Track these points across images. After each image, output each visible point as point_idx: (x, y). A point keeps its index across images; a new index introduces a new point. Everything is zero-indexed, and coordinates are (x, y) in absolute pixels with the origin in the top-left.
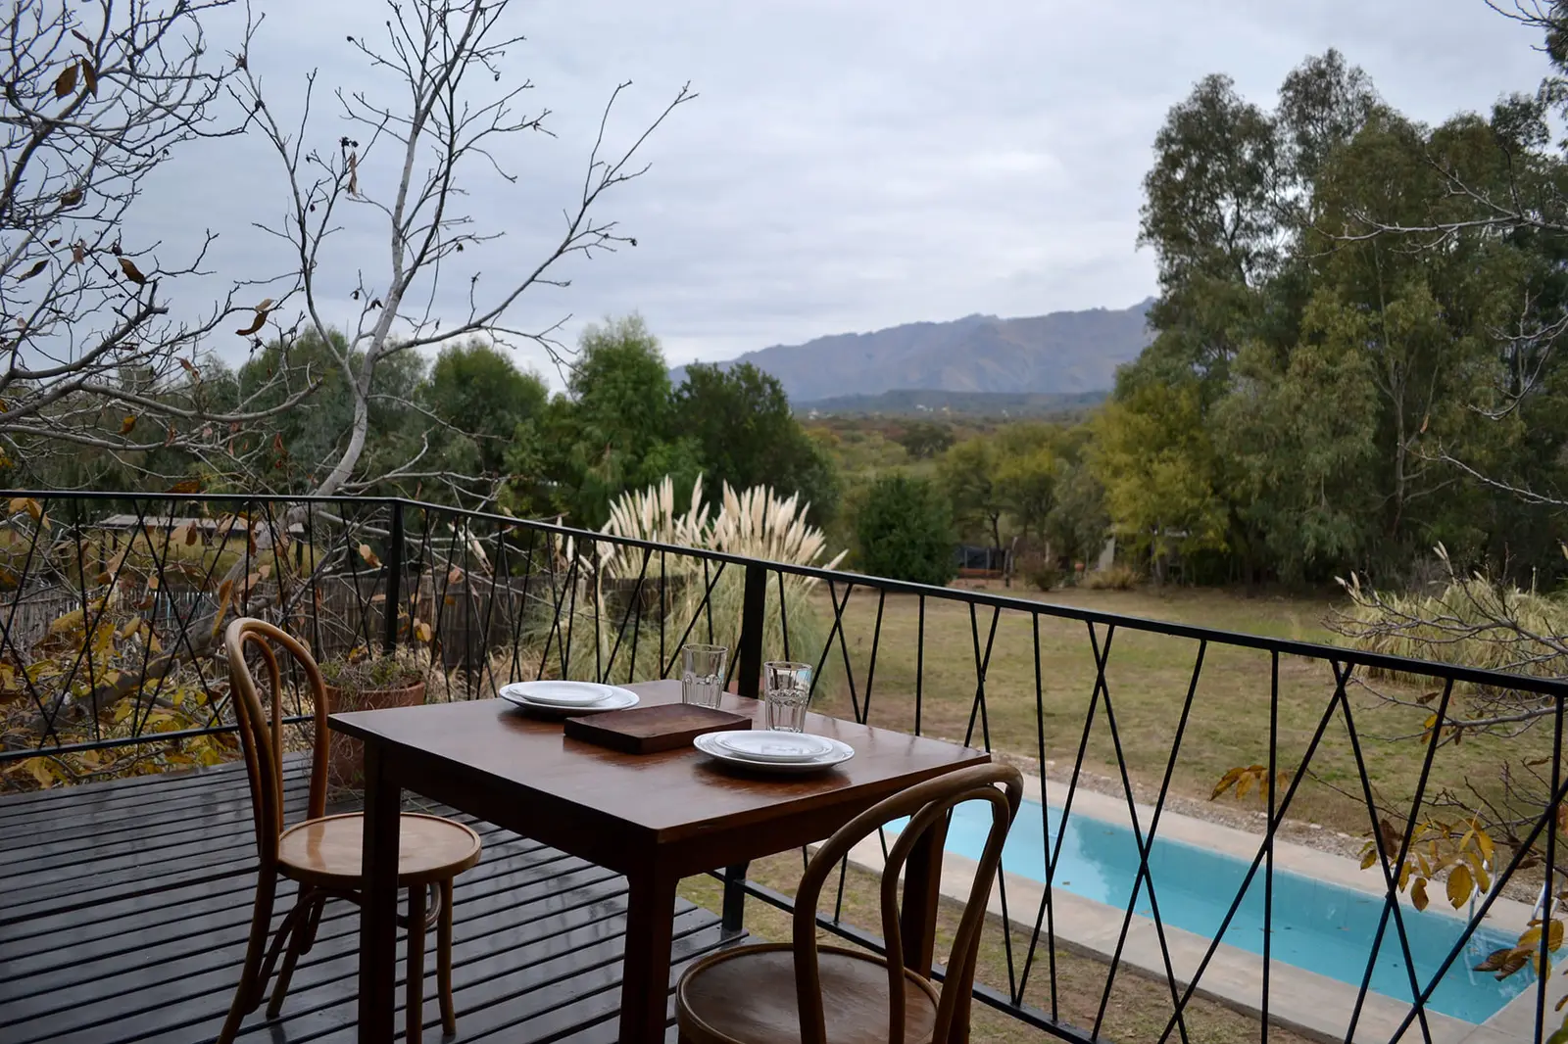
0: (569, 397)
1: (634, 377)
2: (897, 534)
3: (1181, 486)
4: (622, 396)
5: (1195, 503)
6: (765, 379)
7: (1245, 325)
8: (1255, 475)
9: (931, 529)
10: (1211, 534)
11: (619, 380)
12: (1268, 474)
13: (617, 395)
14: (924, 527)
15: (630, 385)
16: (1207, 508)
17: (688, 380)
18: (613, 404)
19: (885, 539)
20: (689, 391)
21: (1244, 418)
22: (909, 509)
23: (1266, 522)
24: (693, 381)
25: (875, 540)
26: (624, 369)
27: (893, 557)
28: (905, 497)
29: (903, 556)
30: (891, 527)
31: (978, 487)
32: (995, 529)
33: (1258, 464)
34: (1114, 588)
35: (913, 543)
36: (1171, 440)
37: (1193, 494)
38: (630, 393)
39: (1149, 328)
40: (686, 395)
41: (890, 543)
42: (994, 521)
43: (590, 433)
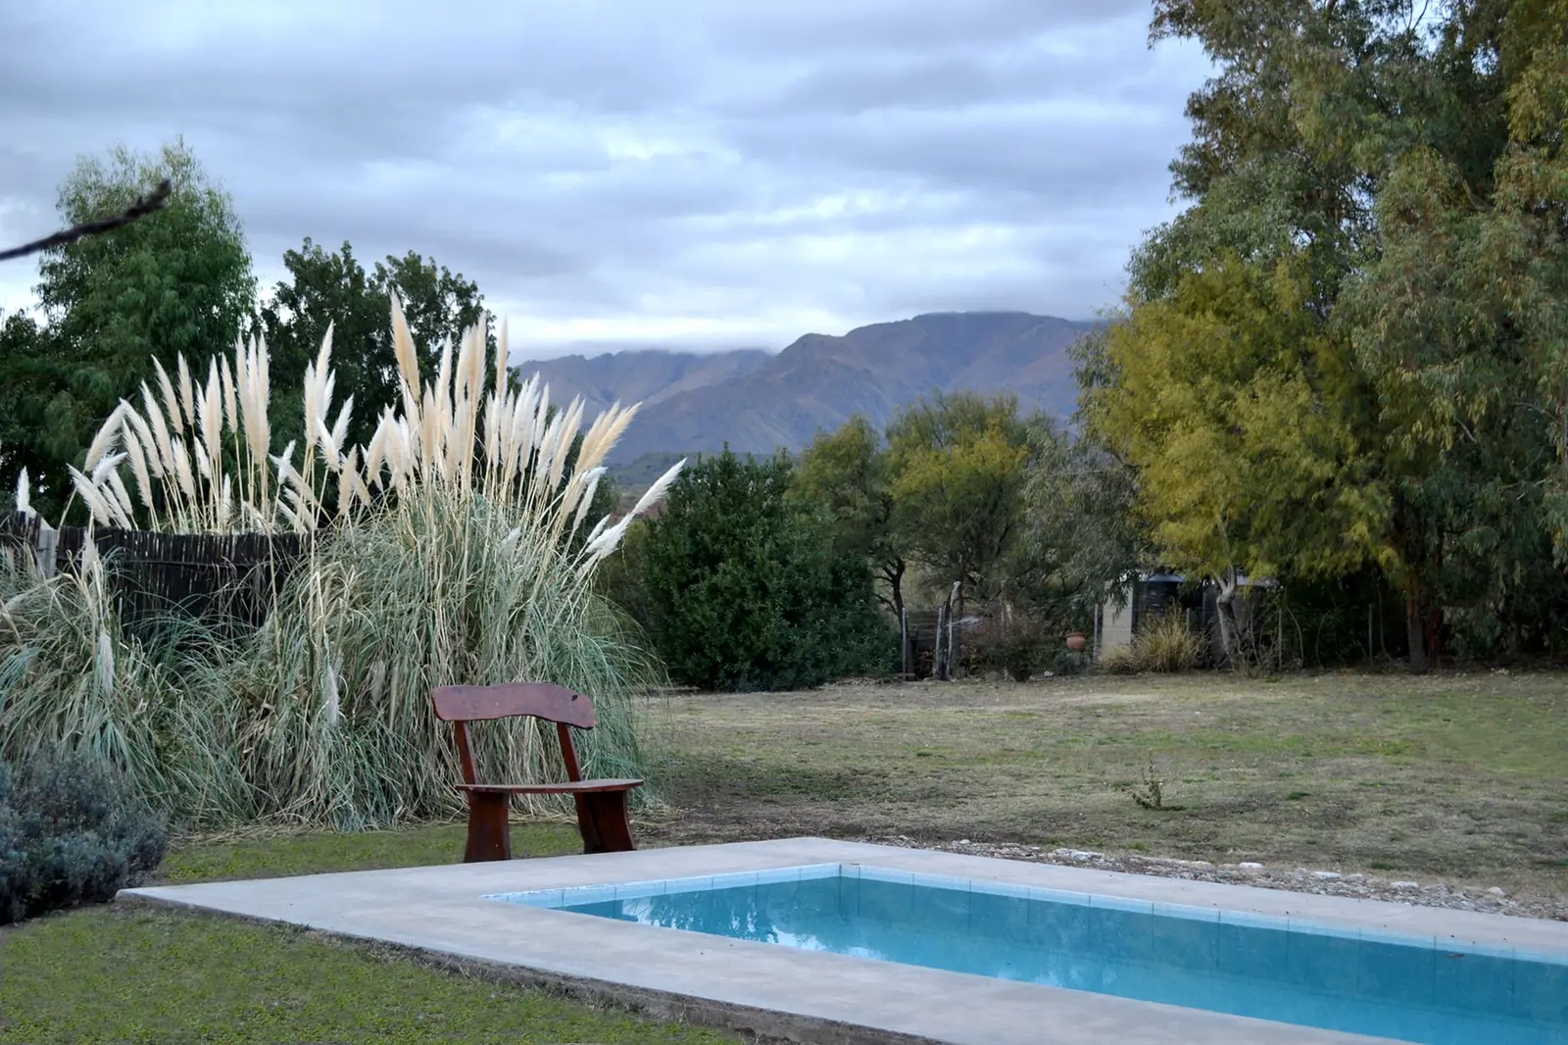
0: (41, 321)
1: (177, 265)
2: (728, 572)
3: (1296, 437)
4: (154, 301)
5: (1324, 469)
6: (449, 284)
7: (1391, 135)
8: (1444, 406)
9: (797, 559)
10: (1360, 528)
11: (145, 269)
12: (1470, 399)
13: (142, 299)
14: (782, 554)
15: (169, 279)
16: (1352, 480)
17: (290, 280)
18: (136, 318)
19: (703, 585)
20: (294, 305)
21: (1415, 293)
22: (750, 524)
23: (1460, 507)
24: (301, 280)
25: (682, 587)
26: (157, 247)
27: (722, 618)
28: (738, 497)
29: (743, 614)
30: (713, 560)
31: (866, 509)
32: (897, 596)
33: (1450, 379)
34: (1154, 670)
35: (762, 589)
36: (1261, 357)
37: (1318, 450)
38: (170, 294)
39: (1178, 193)
40: (285, 315)
41: (714, 590)
42: (895, 581)
43: (87, 381)
